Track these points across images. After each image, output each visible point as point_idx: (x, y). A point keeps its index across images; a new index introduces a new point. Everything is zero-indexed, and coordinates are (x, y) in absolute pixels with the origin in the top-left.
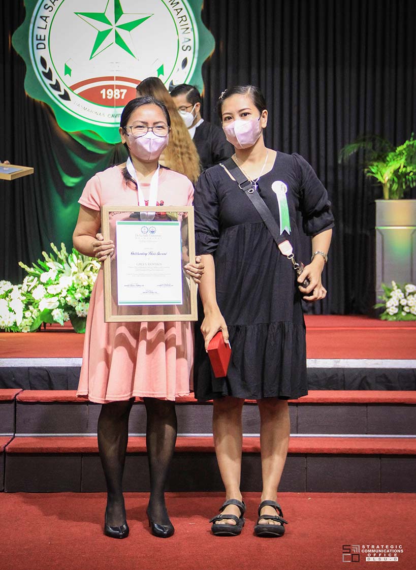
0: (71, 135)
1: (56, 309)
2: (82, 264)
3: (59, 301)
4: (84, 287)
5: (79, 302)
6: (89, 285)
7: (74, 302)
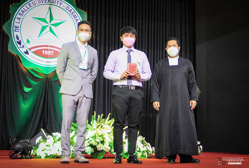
0: (27, 69)
1: (87, 147)
2: (97, 125)
3: (88, 142)
4: (100, 136)
5: (98, 143)
6: (102, 135)
7: (95, 143)
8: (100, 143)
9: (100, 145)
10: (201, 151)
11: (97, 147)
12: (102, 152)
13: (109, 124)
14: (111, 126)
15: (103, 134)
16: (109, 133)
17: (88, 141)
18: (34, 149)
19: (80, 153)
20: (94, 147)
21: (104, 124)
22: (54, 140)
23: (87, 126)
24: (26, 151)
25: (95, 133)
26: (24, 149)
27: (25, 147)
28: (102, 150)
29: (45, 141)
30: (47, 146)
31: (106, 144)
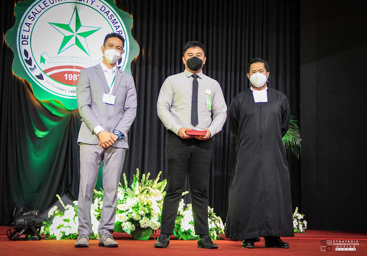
1: (125, 222)
2: (141, 189)
3: (127, 216)
4: (144, 206)
5: (142, 216)
6: (148, 205)
7: (138, 217)
8: (145, 217)
9: (145, 220)
10: (304, 228)
11: (140, 222)
12: (147, 231)
13: (159, 188)
14: (162, 191)
15: (150, 203)
16: (158, 202)
17: (127, 213)
18: (46, 226)
19: (106, 231)
20: (136, 223)
21: (151, 187)
22: (76, 211)
23: (127, 190)
24: (33, 228)
25: (137, 201)
26: (29, 226)
27: (31, 223)
28: (147, 227)
29: (61, 213)
30: (65, 220)
31: (153, 218)
